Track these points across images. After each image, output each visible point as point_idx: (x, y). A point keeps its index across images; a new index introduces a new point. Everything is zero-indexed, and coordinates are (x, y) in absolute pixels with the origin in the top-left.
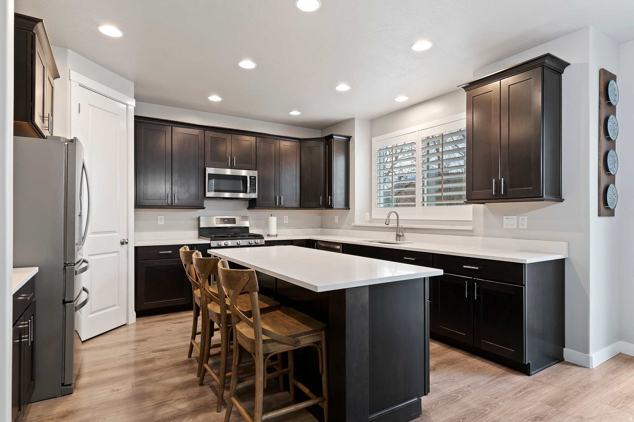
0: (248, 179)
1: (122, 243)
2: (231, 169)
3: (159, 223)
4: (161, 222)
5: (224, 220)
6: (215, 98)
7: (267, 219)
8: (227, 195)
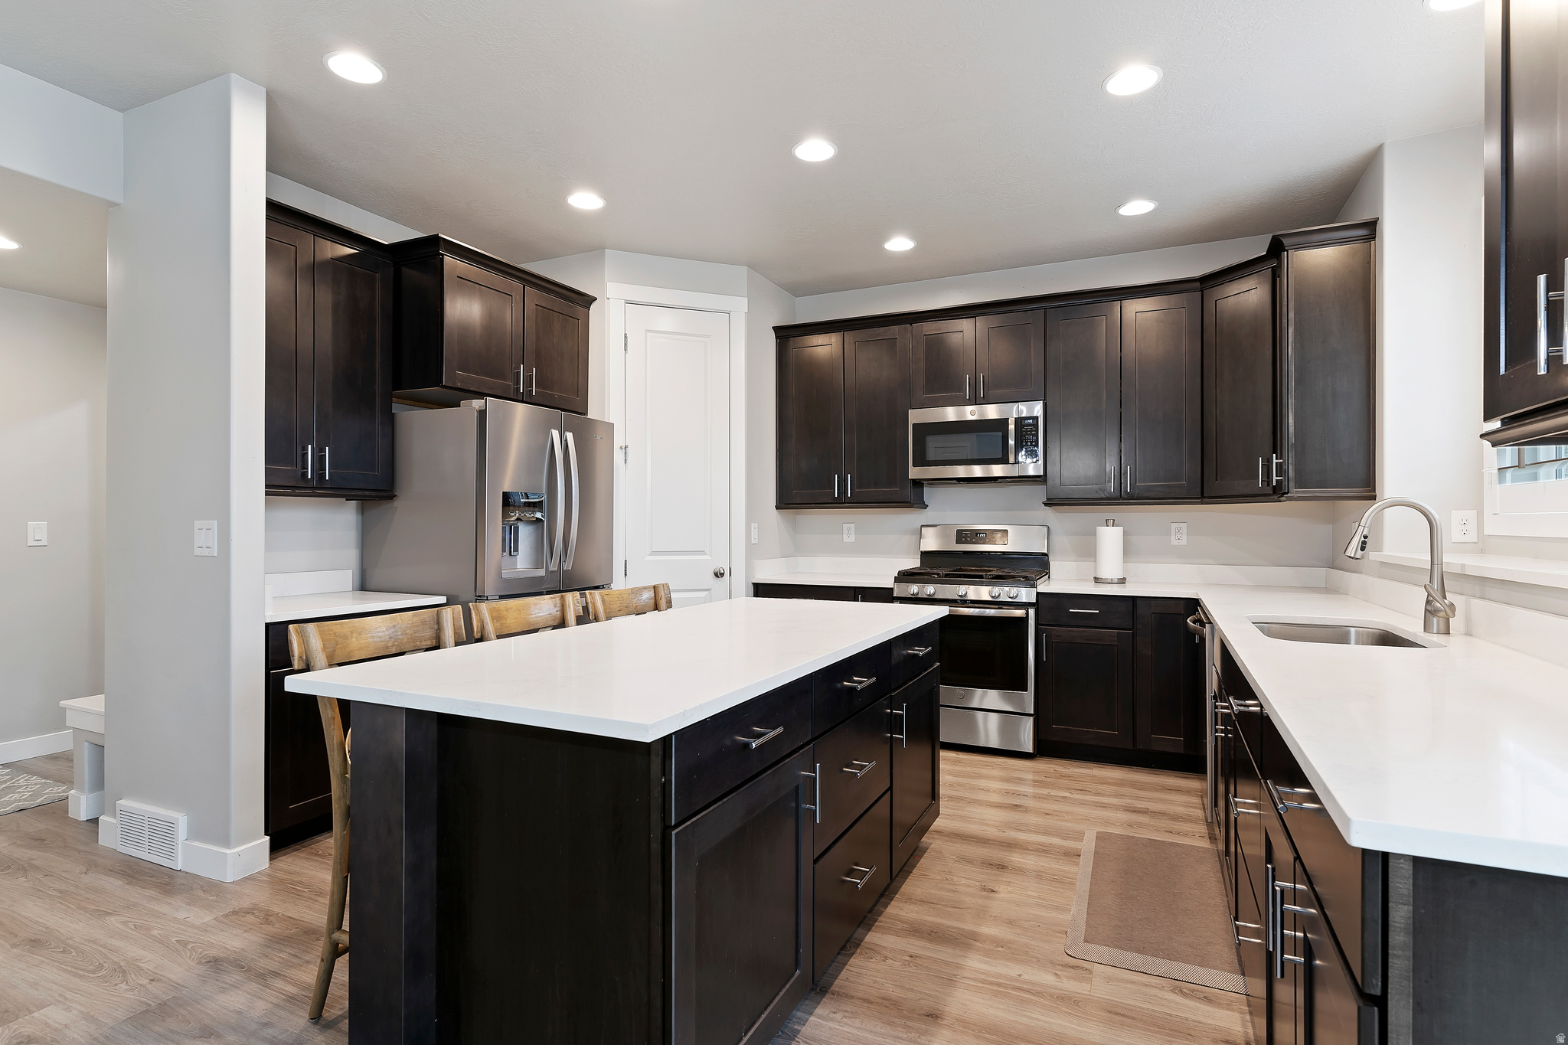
0: (1012, 427)
1: (719, 575)
2: (976, 404)
3: (846, 539)
4: (849, 538)
5: (977, 534)
6: (899, 244)
7: (1094, 534)
8: (978, 471)
